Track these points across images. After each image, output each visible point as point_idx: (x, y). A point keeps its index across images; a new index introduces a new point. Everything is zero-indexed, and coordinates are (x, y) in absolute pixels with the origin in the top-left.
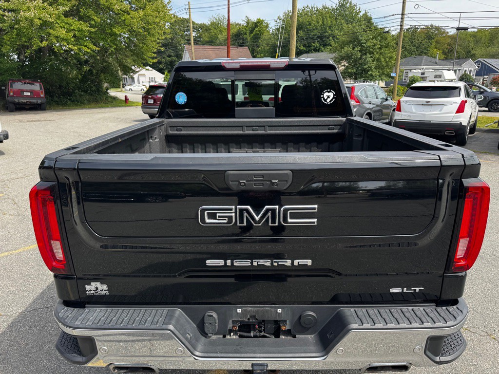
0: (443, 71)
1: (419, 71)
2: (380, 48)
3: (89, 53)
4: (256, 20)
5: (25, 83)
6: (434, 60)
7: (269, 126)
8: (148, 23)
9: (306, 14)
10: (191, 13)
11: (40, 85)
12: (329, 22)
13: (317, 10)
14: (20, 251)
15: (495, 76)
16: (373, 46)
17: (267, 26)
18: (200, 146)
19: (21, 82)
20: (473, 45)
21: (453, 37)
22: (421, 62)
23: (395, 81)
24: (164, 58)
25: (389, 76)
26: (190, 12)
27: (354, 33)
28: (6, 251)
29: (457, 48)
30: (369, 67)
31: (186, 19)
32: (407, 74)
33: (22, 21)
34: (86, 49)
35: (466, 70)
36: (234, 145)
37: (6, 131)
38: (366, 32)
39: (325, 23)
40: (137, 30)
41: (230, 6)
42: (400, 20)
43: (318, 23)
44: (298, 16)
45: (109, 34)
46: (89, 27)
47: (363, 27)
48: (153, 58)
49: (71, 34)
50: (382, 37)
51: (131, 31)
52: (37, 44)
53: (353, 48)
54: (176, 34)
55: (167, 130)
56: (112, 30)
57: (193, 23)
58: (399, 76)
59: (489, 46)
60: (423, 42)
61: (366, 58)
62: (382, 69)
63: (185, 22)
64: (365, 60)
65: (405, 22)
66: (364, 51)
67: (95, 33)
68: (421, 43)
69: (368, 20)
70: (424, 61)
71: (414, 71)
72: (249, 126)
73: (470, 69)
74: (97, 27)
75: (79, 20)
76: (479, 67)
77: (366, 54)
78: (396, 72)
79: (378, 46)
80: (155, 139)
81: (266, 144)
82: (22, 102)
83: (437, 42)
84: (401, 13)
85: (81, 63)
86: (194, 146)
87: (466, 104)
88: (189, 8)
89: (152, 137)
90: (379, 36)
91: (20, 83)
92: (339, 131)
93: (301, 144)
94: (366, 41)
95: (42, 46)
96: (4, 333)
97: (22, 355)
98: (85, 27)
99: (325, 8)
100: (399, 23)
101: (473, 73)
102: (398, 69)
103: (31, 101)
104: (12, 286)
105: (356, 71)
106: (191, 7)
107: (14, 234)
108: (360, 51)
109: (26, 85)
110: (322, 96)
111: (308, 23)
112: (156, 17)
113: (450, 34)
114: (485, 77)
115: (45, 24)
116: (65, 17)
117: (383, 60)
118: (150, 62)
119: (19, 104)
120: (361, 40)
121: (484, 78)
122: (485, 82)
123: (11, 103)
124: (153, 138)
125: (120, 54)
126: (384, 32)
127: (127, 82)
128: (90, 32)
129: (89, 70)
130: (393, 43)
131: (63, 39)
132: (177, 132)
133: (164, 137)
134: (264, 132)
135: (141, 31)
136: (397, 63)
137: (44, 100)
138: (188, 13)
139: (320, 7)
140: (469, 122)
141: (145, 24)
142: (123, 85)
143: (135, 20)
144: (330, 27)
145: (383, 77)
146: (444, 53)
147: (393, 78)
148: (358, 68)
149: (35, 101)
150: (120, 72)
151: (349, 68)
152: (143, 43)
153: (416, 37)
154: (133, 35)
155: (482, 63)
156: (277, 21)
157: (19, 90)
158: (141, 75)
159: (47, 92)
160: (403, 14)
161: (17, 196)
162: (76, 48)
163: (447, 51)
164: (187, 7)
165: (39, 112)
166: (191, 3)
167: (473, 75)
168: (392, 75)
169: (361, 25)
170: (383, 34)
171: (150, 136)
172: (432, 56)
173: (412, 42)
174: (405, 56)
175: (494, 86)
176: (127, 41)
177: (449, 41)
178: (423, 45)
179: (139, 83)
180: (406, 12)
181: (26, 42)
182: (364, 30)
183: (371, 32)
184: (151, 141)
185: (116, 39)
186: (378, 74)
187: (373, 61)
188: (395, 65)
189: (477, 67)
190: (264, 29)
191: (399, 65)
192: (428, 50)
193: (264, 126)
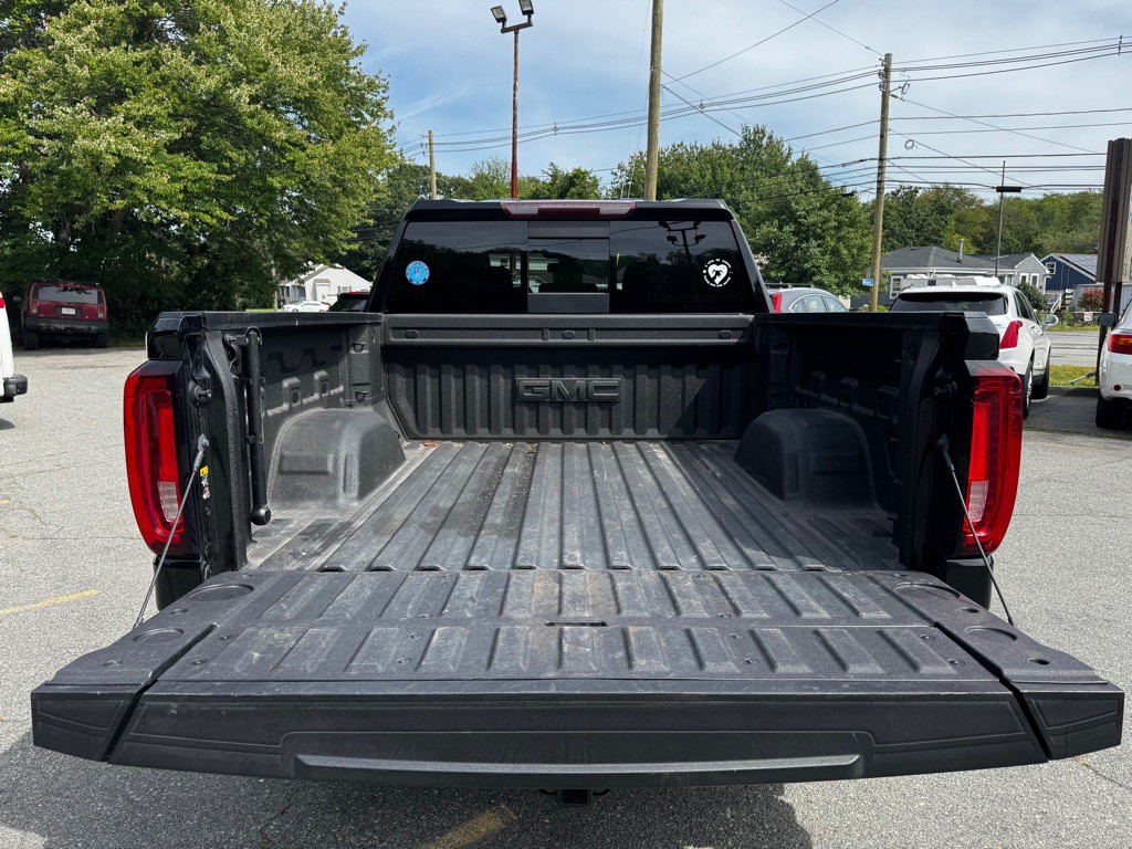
0: (976, 278)
1: (924, 276)
2: (838, 228)
3: (211, 227)
4: (570, 171)
5: (66, 289)
6: (954, 256)
7: (597, 329)
8: (344, 169)
9: (679, 160)
10: (434, 154)
11: (99, 294)
12: (726, 174)
13: (702, 151)
14: (46, 603)
15: (1089, 289)
16: (823, 223)
17: (595, 183)
18: (453, 370)
19: (57, 285)
20: (1036, 226)
21: (993, 211)
22: (927, 259)
23: (872, 295)
24: (373, 246)
25: (857, 285)
26: (431, 152)
27: (780, 196)
28: (15, 605)
29: (1002, 231)
30: (814, 266)
31: (421, 167)
32: (899, 284)
33: (75, 157)
34: (207, 218)
35: (1024, 278)
36: (524, 367)
37: (22, 377)
38: (806, 194)
39: (719, 177)
40: (319, 183)
41: (518, 140)
42: (876, 170)
43: (703, 177)
44: (661, 163)
45: (259, 188)
46: (217, 173)
47: (799, 183)
48: (350, 241)
49: (179, 186)
50: (839, 205)
51: (306, 183)
52: (101, 202)
53: (780, 228)
54: (401, 198)
55: (385, 335)
56: (265, 181)
57: (438, 175)
58: (881, 286)
59: (1071, 230)
60: (930, 220)
61: (808, 248)
62: (843, 271)
63: (421, 174)
64: (805, 252)
65: (886, 175)
66: (804, 234)
67: (228, 185)
68: (924, 221)
69: (809, 171)
70: (932, 257)
71: (914, 277)
72: (557, 329)
73: (1033, 274)
74: (235, 172)
75: (196, 160)
76: (1052, 271)
77: (807, 239)
78: (873, 277)
79: (833, 224)
80: (362, 349)
81: (591, 368)
82: (56, 329)
83: (959, 220)
84: (877, 156)
85: (193, 250)
86: (440, 369)
87: (1020, 329)
88: (430, 144)
89: (354, 345)
90: (833, 203)
91: (54, 289)
92: (742, 340)
93: (664, 368)
94: (807, 212)
95: (112, 207)
96: (10, 752)
97: (48, 793)
98: (207, 171)
99: (717, 147)
100: (875, 177)
101: (1041, 284)
102: (878, 270)
103: (76, 326)
104: (28, 668)
105: (787, 275)
106: (434, 142)
107: (34, 573)
108: (795, 234)
109: (67, 292)
110: (705, 272)
111: (681, 178)
112: (362, 158)
113: (987, 203)
114: (1067, 291)
115: (126, 165)
116: (168, 153)
117: (845, 252)
118: (343, 249)
119: (49, 332)
120: (797, 210)
121: (1065, 294)
122: (1067, 302)
123: (31, 330)
124: (358, 347)
125: (278, 230)
126: (847, 195)
127: (288, 295)
128: (219, 183)
129: (209, 266)
130: (864, 217)
131: (160, 197)
132: (406, 340)
133: (379, 349)
134: (587, 341)
135: (328, 184)
136: (875, 258)
137: (106, 326)
138: (428, 154)
139: (707, 145)
140: (1030, 368)
141: (338, 170)
142: (279, 302)
143: (316, 161)
144: (729, 186)
145: (846, 288)
146: (975, 242)
147: (867, 289)
148: (790, 268)
149: (85, 327)
150: (274, 271)
151: (771, 270)
152: (330, 210)
153: (913, 208)
154: (309, 192)
155: (1059, 263)
156: (616, 174)
157: (53, 302)
158: (321, 281)
159: (113, 310)
160: (881, 159)
161: (40, 505)
162: (186, 214)
163: (981, 238)
164: (426, 141)
165: (93, 350)
166: (434, 134)
167: (1041, 287)
168: (865, 282)
169: (795, 181)
170: (843, 200)
171: (351, 343)
172: (948, 247)
173: (905, 220)
174: (893, 247)
175: (1088, 310)
176: (296, 203)
177: (985, 219)
178: (930, 225)
179: (315, 299)
180: (888, 155)
181: (77, 199)
182: (802, 191)
183: (816, 195)
184: (352, 352)
185: (272, 200)
186: (836, 280)
187: (823, 254)
188: (871, 264)
189: (1048, 272)
190: (588, 190)
191: (878, 263)
192: (940, 236)
193: (587, 329)
